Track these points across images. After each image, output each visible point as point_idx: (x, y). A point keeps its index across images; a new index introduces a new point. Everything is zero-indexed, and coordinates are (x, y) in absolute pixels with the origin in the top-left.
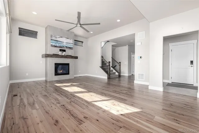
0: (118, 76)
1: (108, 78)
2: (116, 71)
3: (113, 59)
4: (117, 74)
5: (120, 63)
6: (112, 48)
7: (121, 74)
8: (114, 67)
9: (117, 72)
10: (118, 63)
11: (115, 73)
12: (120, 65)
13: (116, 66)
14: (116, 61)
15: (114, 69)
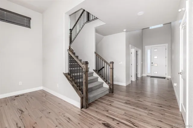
0: (108, 92)
1: (82, 107)
2: (104, 79)
3: (98, 56)
4: (106, 86)
5: (113, 63)
6: (96, 36)
7: (115, 83)
8: (99, 71)
9: (106, 81)
10: (107, 63)
11: (101, 86)
12: (113, 69)
13: (104, 67)
14: (103, 60)
15: (100, 75)
